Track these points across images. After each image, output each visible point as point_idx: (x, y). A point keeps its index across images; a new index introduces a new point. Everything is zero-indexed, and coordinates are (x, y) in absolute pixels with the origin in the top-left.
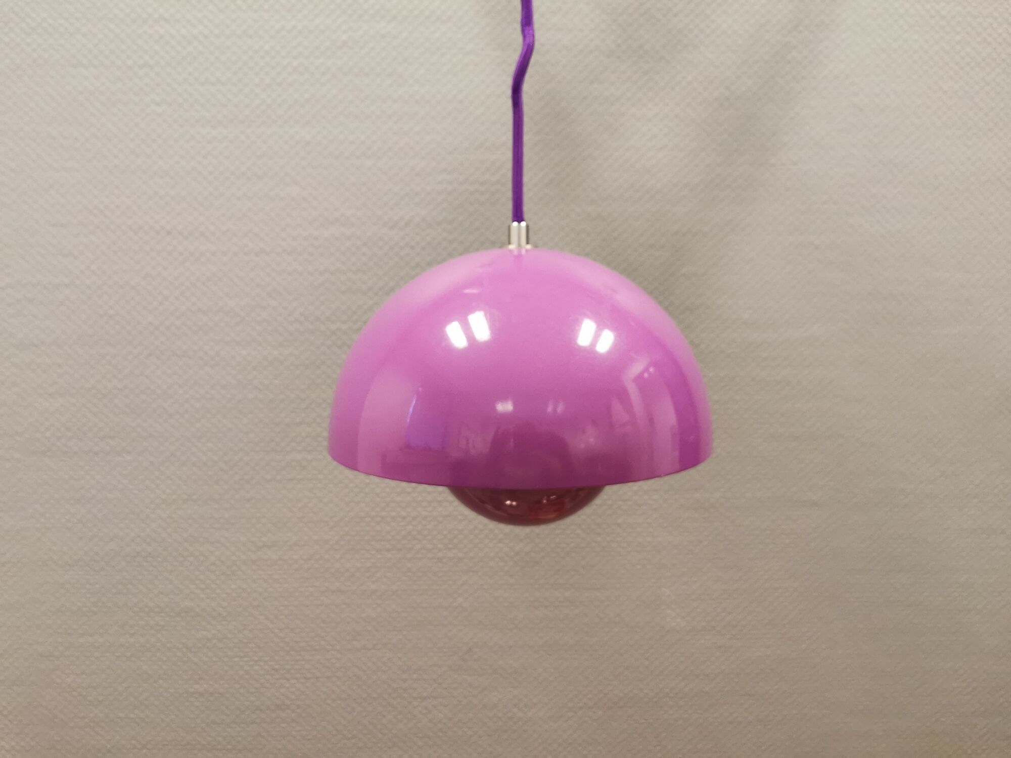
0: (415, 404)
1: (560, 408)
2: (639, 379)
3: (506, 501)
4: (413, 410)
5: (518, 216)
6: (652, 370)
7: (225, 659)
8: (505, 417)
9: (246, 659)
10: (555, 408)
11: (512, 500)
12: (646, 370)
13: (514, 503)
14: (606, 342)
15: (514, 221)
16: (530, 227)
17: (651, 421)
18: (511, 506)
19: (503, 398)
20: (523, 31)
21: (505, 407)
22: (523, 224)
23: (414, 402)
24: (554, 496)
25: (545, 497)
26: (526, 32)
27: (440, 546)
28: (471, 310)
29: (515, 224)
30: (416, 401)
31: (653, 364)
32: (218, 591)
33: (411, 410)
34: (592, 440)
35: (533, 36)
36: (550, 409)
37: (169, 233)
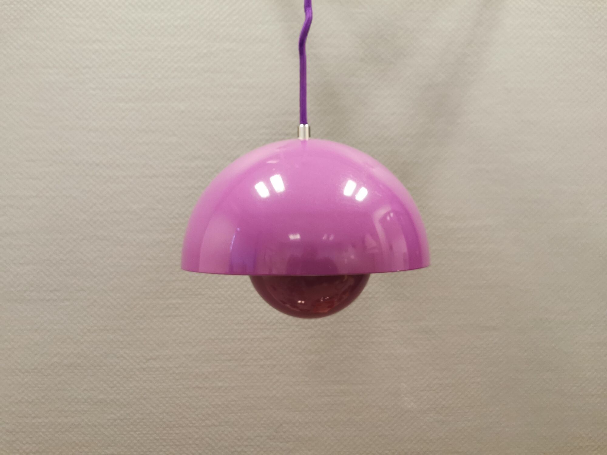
0: (235, 238)
1: (332, 238)
2: (383, 220)
3: (298, 301)
4: (234, 242)
5: (303, 120)
6: (392, 215)
7: (125, 433)
8: (295, 243)
9: (137, 433)
10: (328, 237)
11: (302, 300)
12: (388, 214)
13: (303, 302)
14: (362, 195)
15: (301, 123)
16: (311, 128)
17: (391, 248)
18: (301, 303)
19: (294, 232)
20: (305, 11)
21: (295, 237)
22: (307, 126)
23: (234, 237)
24: (328, 297)
25: (322, 298)
26: (307, 11)
27: (262, 357)
28: (273, 174)
29: (302, 125)
30: (235, 236)
31: (393, 211)
32: (121, 388)
33: (233, 242)
34: (353, 257)
35: (312, 13)
36: (324, 238)
37: (97, 165)
